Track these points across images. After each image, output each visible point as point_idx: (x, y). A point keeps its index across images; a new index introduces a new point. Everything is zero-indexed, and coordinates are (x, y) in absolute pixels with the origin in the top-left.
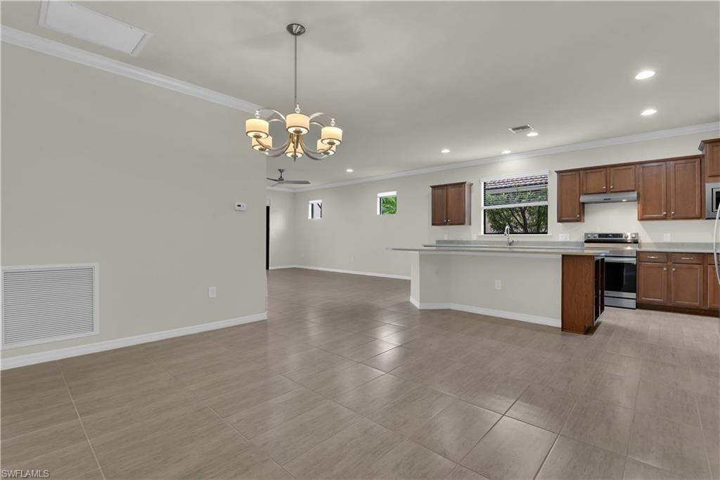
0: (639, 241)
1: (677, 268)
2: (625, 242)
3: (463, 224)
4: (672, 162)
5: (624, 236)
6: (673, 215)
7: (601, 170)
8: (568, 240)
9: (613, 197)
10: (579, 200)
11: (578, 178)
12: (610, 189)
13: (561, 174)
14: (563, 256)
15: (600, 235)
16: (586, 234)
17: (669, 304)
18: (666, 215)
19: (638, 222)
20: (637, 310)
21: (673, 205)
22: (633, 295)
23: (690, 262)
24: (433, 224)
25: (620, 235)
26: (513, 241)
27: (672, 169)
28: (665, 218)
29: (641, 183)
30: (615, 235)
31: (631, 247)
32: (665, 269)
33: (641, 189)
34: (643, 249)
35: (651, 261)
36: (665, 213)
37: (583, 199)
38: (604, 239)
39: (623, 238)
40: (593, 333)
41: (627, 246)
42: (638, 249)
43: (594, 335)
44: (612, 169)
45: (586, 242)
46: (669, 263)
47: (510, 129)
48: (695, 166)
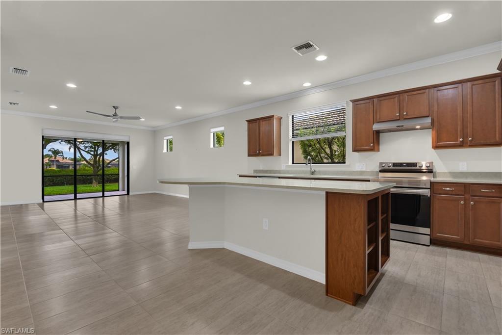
0: (434, 171)
1: (475, 202)
2: (420, 171)
3: (272, 154)
4: (469, 84)
5: (418, 165)
6: (470, 141)
7: (395, 96)
8: (364, 169)
9: (406, 124)
10: (372, 129)
11: (371, 106)
12: (404, 115)
13: (356, 103)
14: (327, 193)
15: (395, 165)
16: (381, 164)
17: (466, 242)
18: (462, 142)
19: (433, 150)
20: (432, 248)
21: (470, 130)
22: (427, 231)
23: (491, 195)
24: (249, 155)
25: (414, 165)
26: (315, 171)
27: (469, 90)
28: (461, 145)
29: (435, 108)
30: (409, 165)
31: (426, 176)
32: (462, 202)
33: (435, 114)
34: (439, 179)
35: (447, 193)
36: (461, 139)
37: (376, 127)
38: (399, 168)
39: (418, 168)
40: (366, 303)
41: (422, 176)
42: (433, 180)
43: (367, 305)
44: (405, 95)
45: (380, 171)
46: (467, 196)
47: (293, 49)
48: (494, 86)
